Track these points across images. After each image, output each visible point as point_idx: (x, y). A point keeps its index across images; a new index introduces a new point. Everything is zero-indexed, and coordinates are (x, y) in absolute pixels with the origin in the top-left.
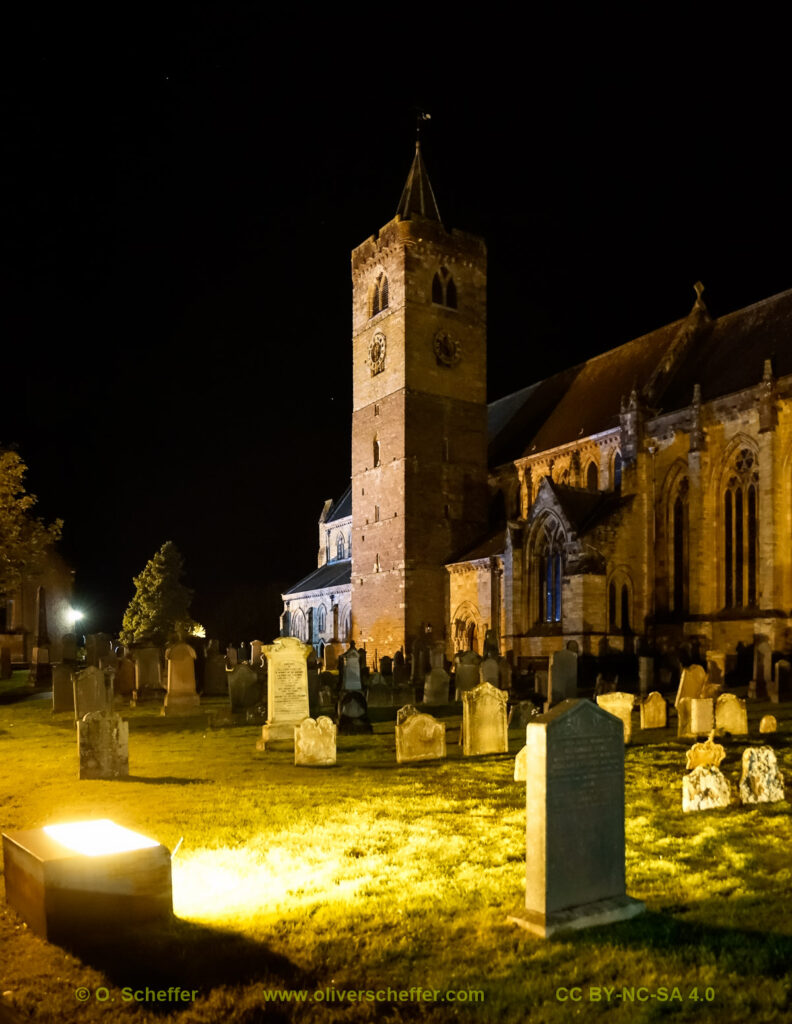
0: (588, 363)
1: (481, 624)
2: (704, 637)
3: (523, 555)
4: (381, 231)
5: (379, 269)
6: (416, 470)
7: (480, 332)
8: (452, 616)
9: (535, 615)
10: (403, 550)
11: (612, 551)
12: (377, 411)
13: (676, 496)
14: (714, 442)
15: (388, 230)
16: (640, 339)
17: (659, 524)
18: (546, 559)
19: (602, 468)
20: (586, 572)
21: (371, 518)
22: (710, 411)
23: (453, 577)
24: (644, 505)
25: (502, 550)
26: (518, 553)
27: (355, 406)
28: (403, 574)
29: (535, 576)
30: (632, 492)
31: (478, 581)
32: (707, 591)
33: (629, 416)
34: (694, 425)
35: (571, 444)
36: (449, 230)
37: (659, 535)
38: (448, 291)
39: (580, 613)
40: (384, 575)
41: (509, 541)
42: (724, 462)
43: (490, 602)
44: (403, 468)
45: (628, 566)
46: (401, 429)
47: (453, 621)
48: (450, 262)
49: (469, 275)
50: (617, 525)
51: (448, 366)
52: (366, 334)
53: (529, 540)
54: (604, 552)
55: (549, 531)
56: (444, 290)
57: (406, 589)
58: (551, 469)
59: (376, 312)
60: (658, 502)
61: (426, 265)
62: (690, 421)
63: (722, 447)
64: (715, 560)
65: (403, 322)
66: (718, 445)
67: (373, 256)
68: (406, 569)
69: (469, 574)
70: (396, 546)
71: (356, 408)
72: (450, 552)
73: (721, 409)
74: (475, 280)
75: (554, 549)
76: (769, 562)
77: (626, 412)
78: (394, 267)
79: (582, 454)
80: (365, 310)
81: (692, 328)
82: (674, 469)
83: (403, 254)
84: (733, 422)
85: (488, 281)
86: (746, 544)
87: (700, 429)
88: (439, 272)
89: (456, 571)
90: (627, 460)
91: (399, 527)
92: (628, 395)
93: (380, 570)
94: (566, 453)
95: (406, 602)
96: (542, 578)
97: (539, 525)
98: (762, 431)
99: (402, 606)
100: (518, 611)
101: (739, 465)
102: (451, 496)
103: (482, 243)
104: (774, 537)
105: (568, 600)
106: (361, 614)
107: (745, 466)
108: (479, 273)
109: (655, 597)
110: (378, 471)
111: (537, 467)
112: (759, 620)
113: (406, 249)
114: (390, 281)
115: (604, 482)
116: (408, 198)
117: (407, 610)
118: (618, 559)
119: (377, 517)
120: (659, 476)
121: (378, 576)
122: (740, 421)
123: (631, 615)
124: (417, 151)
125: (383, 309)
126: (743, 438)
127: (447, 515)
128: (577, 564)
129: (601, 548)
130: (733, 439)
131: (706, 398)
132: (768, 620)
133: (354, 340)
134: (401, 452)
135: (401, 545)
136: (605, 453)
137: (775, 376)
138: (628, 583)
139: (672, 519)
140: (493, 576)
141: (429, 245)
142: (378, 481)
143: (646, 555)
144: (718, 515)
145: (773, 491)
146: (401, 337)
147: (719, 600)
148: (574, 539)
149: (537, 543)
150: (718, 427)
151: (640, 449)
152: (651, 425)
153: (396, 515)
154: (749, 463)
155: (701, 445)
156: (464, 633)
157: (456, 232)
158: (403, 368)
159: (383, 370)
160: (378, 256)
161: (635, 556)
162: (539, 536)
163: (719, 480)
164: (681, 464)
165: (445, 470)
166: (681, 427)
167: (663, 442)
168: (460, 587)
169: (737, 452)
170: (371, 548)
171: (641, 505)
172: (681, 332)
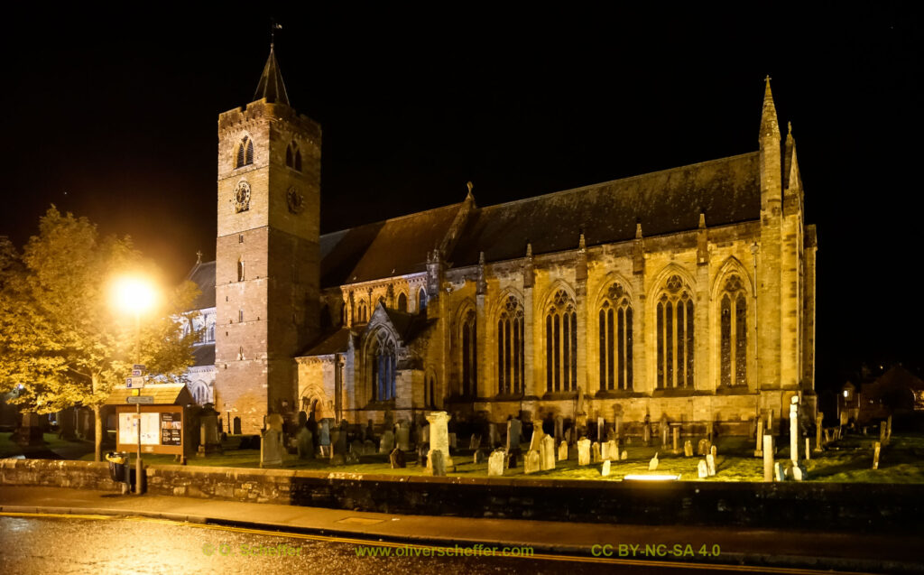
0: (388, 221)
1: (326, 401)
2: (487, 412)
3: (361, 355)
4: (248, 105)
5: (244, 133)
6: (275, 287)
7: (317, 191)
8: (300, 394)
9: (370, 395)
10: (266, 346)
11: (426, 355)
12: (241, 239)
13: (465, 321)
14: (492, 290)
15: (255, 106)
16: (427, 212)
17: (453, 338)
18: (378, 358)
19: (410, 298)
20: (413, 368)
21: (235, 318)
22: (490, 270)
23: (300, 366)
24: (443, 325)
25: (345, 349)
26: (357, 353)
27: (219, 232)
28: (266, 362)
29: (370, 369)
30: (435, 316)
31: (323, 370)
32: (489, 383)
33: (433, 266)
34: (481, 278)
35: (387, 279)
36: (298, 115)
37: (454, 346)
38: (296, 158)
39: (410, 396)
40: (248, 362)
41: (351, 343)
42: (499, 303)
43: (334, 385)
44: (266, 285)
45: (434, 365)
46: (265, 257)
47: (301, 398)
48: (298, 138)
49: (310, 148)
50: (428, 338)
51: (295, 213)
52: (230, 181)
53: (366, 344)
54: (422, 356)
55: (381, 339)
56: (294, 157)
57: (268, 374)
58: (370, 295)
59: (240, 165)
60: (453, 324)
61: (283, 138)
62: (477, 275)
63: (498, 293)
64: (493, 363)
65: (267, 178)
66: (495, 291)
67: (240, 122)
68: (268, 359)
69: (315, 364)
70: (259, 341)
71: (220, 234)
72: (296, 348)
73: (498, 270)
74: (314, 153)
75: (386, 352)
76: (531, 367)
77: (431, 263)
78: (259, 135)
79: (395, 287)
80: (231, 161)
81: (466, 211)
82: (464, 304)
83: (268, 127)
84: (505, 279)
85: (322, 155)
86: (512, 354)
87: (484, 281)
88: (291, 144)
89: (304, 362)
90: (431, 295)
91: (262, 328)
92: (432, 252)
93: (244, 358)
94: (383, 285)
95: (269, 383)
96: (375, 371)
97: (373, 334)
98: (526, 287)
99: (266, 386)
100: (358, 393)
101: (508, 305)
102: (297, 308)
103: (319, 127)
104: (533, 352)
105: (400, 387)
106: (224, 390)
107: (512, 306)
108: (317, 148)
109: (450, 385)
110: (243, 285)
111: (358, 292)
112: (525, 402)
113: (270, 124)
114: (255, 144)
115: (412, 307)
116: (266, 84)
117: (269, 389)
118: (429, 360)
119: (241, 319)
120: (454, 307)
121: (242, 363)
122: (509, 279)
123: (435, 397)
124: (272, 50)
125: (247, 164)
126: (512, 290)
127: (294, 322)
128: (406, 362)
129: (420, 352)
130: (505, 289)
131: (488, 261)
132: (531, 402)
133: (219, 183)
134: (265, 273)
135: (264, 342)
136: (413, 288)
137: (534, 254)
138: (434, 375)
139: (461, 336)
140: (336, 367)
141: (286, 124)
142: (242, 292)
143: (444, 358)
144: (494, 335)
145: (532, 324)
146: (266, 189)
147: (495, 389)
148: (403, 345)
149: (371, 346)
150: (495, 281)
151: (440, 288)
152: (448, 273)
153: (259, 319)
154: (515, 305)
155: (485, 291)
156: (309, 406)
157: (303, 117)
158: (267, 211)
159: (247, 209)
160: (244, 123)
161: (438, 359)
162: (373, 342)
163: (495, 314)
164: (470, 301)
165: (294, 289)
166: (468, 278)
167: (457, 286)
168: (307, 374)
169: (507, 297)
170: (234, 342)
171: (441, 325)
172: (460, 213)
